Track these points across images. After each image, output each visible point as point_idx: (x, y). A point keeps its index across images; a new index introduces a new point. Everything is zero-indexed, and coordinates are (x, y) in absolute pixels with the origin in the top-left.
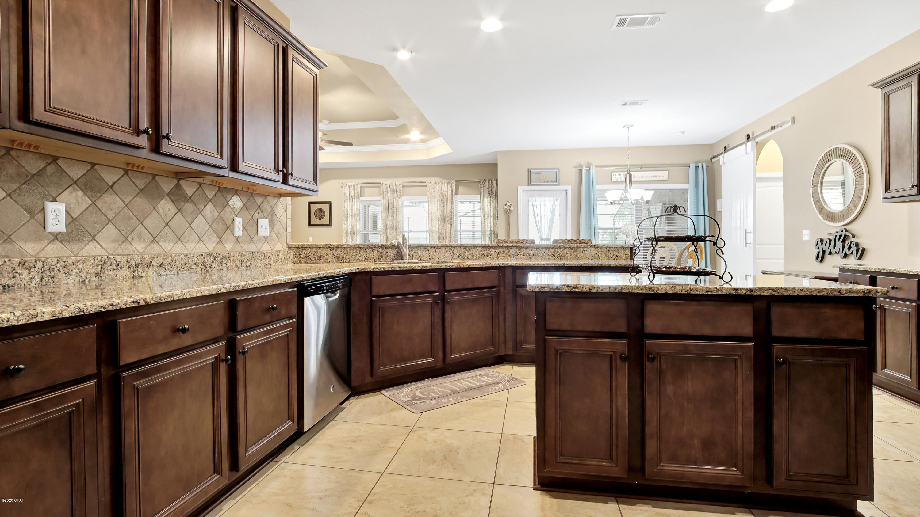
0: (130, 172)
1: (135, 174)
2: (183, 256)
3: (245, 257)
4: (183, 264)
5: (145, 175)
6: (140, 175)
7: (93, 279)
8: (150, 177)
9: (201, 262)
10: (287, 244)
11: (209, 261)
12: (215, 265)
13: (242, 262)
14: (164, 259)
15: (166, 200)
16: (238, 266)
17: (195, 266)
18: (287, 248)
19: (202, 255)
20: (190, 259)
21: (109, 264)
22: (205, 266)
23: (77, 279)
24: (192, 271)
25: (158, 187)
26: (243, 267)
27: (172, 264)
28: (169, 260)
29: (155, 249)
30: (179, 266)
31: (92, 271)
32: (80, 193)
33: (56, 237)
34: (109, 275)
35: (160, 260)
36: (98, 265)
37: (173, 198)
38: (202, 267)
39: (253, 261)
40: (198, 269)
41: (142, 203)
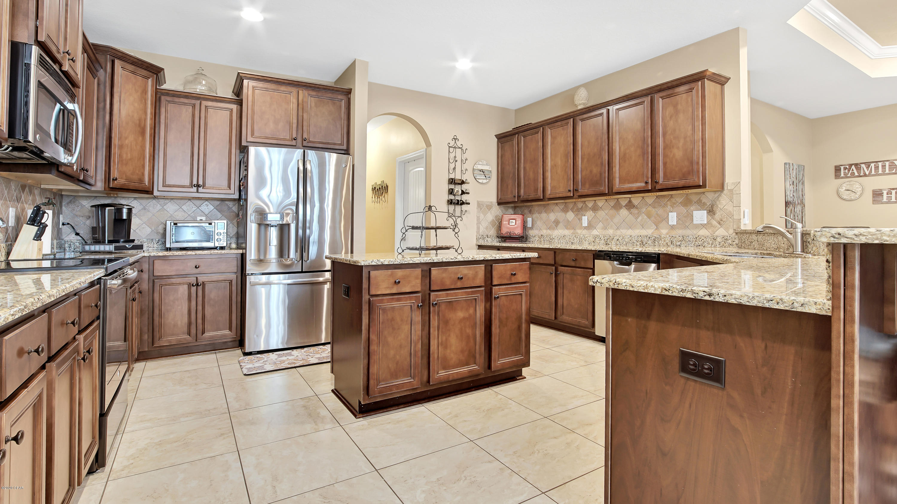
0: (608, 200)
1: (609, 200)
2: (629, 236)
3: (676, 239)
4: (629, 240)
5: (613, 200)
6: (611, 200)
7: (592, 243)
8: (616, 200)
9: (640, 240)
10: (735, 230)
11: (645, 240)
12: (649, 242)
13: (672, 242)
14: (619, 237)
15: (624, 209)
16: (669, 244)
17: (636, 242)
18: (734, 234)
19: (641, 236)
20: (633, 238)
21: (597, 238)
22: (642, 242)
23: (588, 242)
24: (634, 244)
25: (619, 204)
26: (674, 245)
27: (623, 240)
28: (621, 238)
29: (618, 232)
30: (627, 241)
31: (592, 240)
32: (591, 212)
33: (585, 228)
34: (597, 242)
35: (617, 238)
36: (594, 238)
37: (627, 208)
38: (640, 242)
39: (683, 242)
40: (638, 244)
41: (613, 212)
